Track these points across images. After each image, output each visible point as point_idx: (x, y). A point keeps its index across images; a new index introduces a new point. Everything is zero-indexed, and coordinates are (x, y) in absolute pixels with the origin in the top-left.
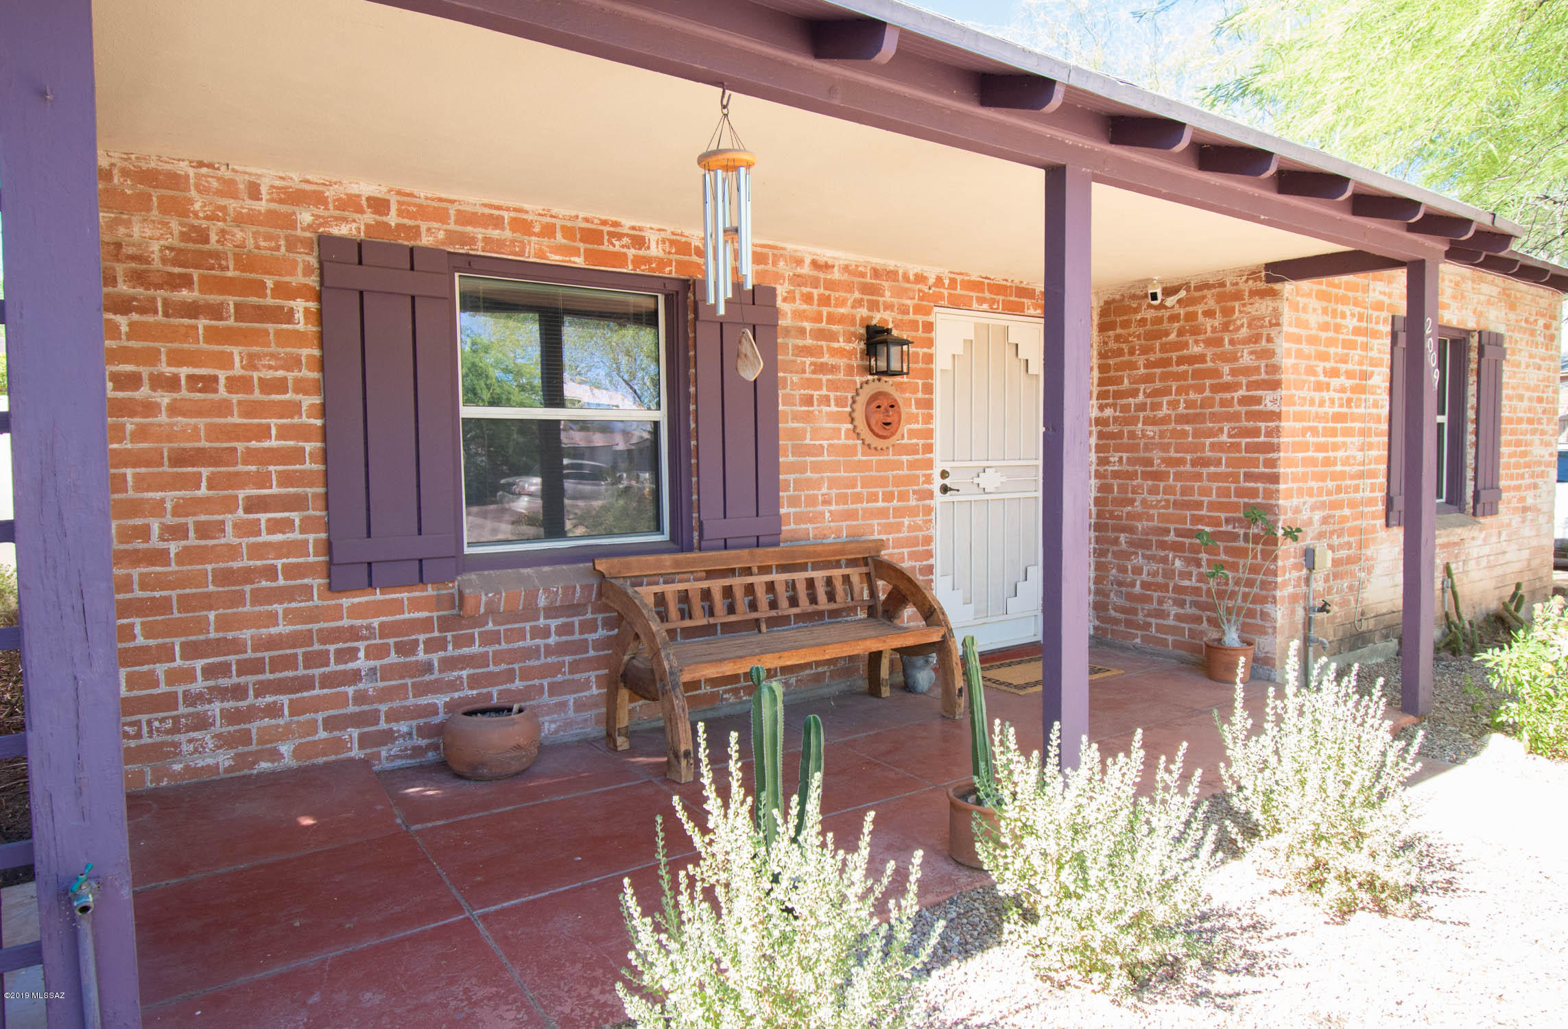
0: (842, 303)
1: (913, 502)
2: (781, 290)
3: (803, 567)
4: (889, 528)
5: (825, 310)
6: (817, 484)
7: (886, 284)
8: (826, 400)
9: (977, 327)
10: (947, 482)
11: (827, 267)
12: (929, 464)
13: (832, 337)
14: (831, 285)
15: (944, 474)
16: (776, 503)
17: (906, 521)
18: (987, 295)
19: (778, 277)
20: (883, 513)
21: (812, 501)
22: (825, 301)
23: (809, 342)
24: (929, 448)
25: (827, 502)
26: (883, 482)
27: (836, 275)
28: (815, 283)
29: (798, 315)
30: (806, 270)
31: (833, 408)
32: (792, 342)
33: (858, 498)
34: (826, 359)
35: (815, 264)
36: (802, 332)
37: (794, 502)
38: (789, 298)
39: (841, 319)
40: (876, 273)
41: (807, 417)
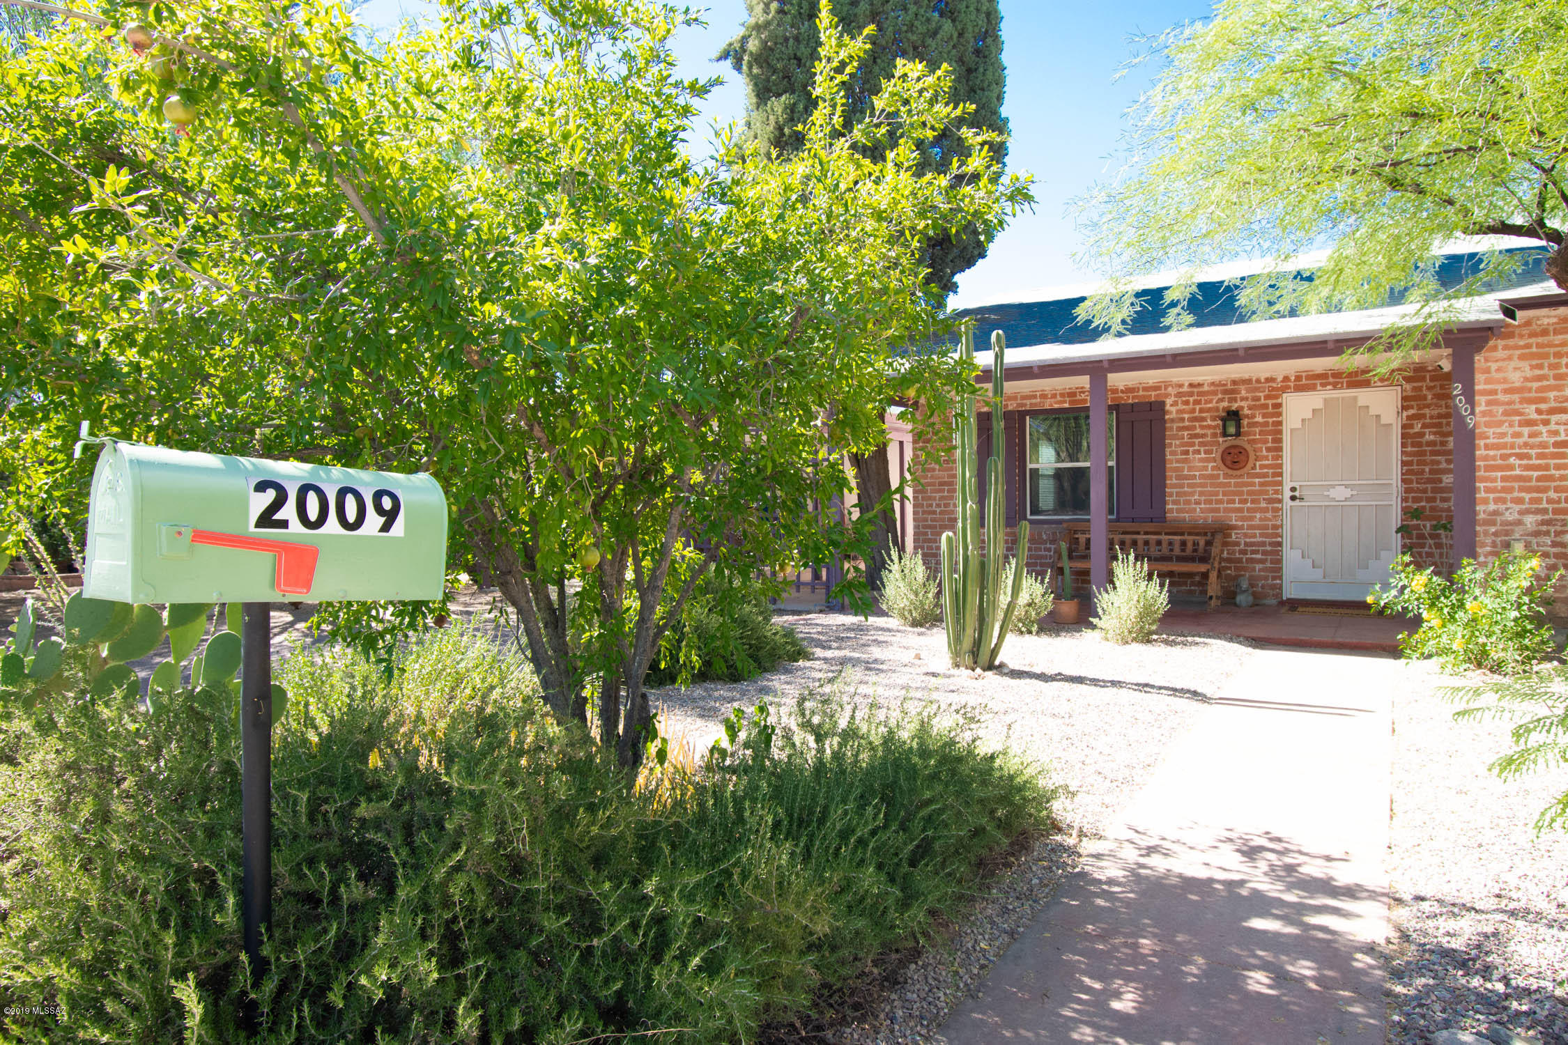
0: (1211, 401)
1: (1263, 505)
2: (1169, 401)
3: (1182, 534)
4: (1243, 519)
5: (1198, 407)
6: (1192, 494)
7: (1242, 387)
8: (1198, 452)
9: (1325, 400)
10: (1297, 494)
11: (1200, 385)
12: (1280, 484)
13: (1204, 419)
14: (1200, 394)
15: (1293, 489)
16: (1165, 503)
17: (1258, 515)
18: (1331, 380)
19: (1168, 395)
20: (1240, 510)
21: (1188, 502)
22: (1197, 402)
23: (1187, 424)
24: (1281, 475)
25: (1198, 503)
26: (1241, 493)
27: (1206, 388)
28: (1191, 394)
29: (1179, 412)
30: (1185, 389)
31: (1203, 455)
32: (1175, 426)
33: (1220, 502)
34: (1198, 431)
35: (1191, 385)
36: (1182, 420)
37: (1174, 502)
38: (1175, 404)
39: (1209, 410)
40: (1234, 382)
41: (1185, 461)
